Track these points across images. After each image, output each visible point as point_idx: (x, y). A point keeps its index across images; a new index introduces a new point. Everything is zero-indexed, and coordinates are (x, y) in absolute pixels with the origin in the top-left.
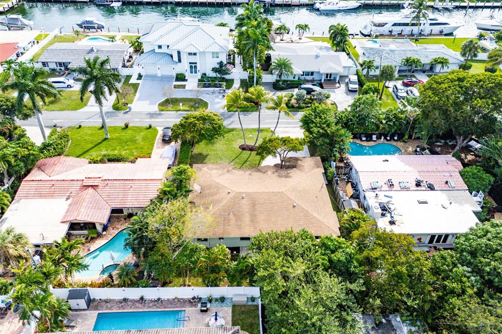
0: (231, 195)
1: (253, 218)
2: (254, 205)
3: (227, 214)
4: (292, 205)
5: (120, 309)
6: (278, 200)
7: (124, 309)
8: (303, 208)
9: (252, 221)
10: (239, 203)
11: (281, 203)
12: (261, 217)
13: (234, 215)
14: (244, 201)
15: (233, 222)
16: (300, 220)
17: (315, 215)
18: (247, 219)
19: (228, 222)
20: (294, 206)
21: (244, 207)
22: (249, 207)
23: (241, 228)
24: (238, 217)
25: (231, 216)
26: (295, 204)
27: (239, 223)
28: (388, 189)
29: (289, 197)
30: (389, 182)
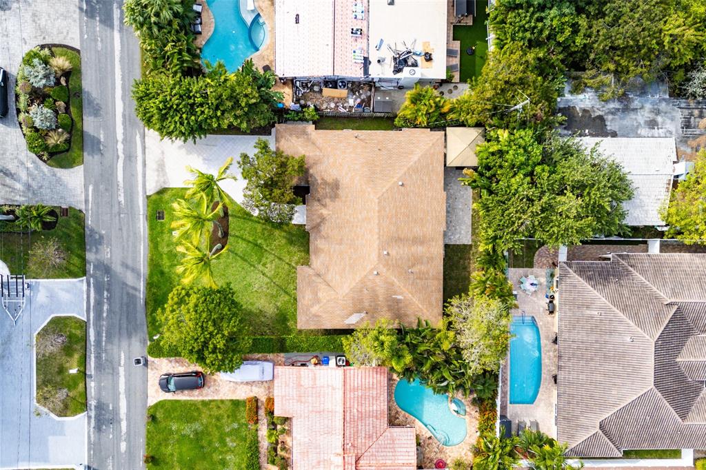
0: (383, 270)
1: (417, 241)
2: (398, 240)
3: (411, 276)
4: (400, 187)
5: (506, 384)
6: (392, 206)
7: (507, 379)
8: (405, 174)
9: (422, 243)
10: (396, 260)
11: (396, 202)
12: (418, 231)
13: (413, 265)
14: (393, 253)
15: (423, 268)
16: (423, 180)
17: (415, 158)
18: (419, 250)
19: (423, 274)
20: (403, 185)
21: (402, 252)
22: (401, 246)
23: (432, 258)
24: (417, 260)
25: (415, 270)
26: (400, 183)
27: (425, 260)
28: (365, 40)
29: (387, 190)
30: (356, 33)
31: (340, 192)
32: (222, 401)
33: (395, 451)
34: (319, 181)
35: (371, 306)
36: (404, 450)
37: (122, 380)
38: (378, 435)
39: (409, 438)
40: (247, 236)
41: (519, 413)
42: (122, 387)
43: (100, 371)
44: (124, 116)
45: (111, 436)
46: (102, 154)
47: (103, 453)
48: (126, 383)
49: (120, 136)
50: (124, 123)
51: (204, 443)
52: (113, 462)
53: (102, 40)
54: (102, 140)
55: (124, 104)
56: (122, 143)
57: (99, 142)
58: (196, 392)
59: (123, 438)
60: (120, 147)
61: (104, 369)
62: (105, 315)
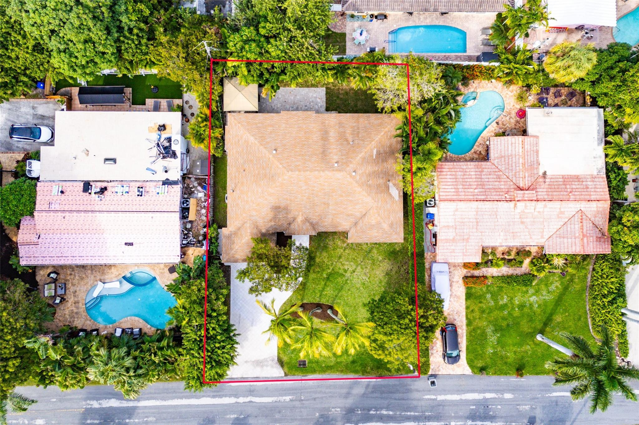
0: (351, 167)
1: (325, 137)
2: (324, 153)
3: (356, 142)
4: (278, 152)
5: (449, 56)
6: (294, 159)
7: (445, 56)
8: (265, 148)
9: (327, 132)
10: (342, 155)
11: (291, 156)
12: (316, 137)
13: (347, 140)
14: (336, 158)
15: (349, 131)
16: (271, 132)
17: (252, 139)
18: (332, 134)
19: (354, 131)
20: (276, 150)
21: (335, 150)
22: (330, 151)
23: (339, 123)
24: (342, 137)
25: (350, 138)
26: (274, 152)
27: (342, 130)
28: (148, 183)
29: (281, 164)
30: (142, 192)
31: (282, 205)
32: (467, 308)
33: (511, 155)
34: (273, 223)
35: (383, 178)
36: (510, 147)
37: (449, 397)
38: (497, 170)
39: (499, 143)
40: (320, 287)
41: (474, 45)
42: (455, 397)
43: (441, 417)
44: (214, 397)
45: (499, 407)
46: (248, 416)
47: (514, 414)
48: (451, 394)
49: (232, 400)
50: (220, 396)
51: (504, 324)
52: (523, 405)
53: (147, 417)
54: (236, 416)
55: (203, 396)
56: (238, 398)
57: (237, 419)
58: (459, 331)
59: (501, 396)
60: (241, 400)
61: (440, 413)
62: (391, 413)
